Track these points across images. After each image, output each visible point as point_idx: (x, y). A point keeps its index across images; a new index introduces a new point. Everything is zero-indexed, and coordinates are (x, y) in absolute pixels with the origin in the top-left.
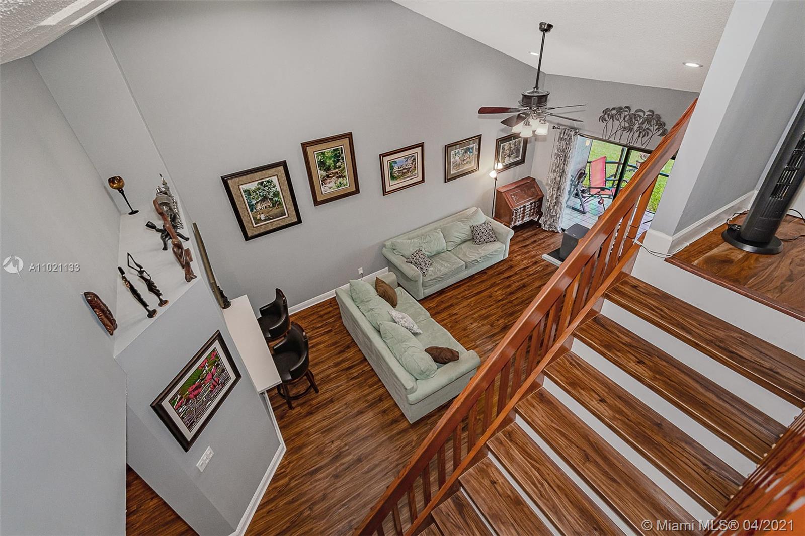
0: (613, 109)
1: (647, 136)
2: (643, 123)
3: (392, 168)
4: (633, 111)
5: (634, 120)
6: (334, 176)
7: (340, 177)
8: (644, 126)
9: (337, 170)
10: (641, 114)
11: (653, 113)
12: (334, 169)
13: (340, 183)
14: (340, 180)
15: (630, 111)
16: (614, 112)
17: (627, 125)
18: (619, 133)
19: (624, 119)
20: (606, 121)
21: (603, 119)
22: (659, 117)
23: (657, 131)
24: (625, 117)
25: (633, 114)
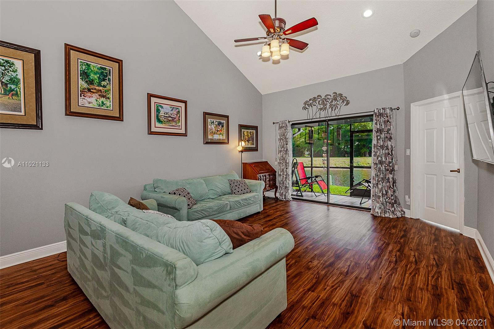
0: (310, 100)
1: (337, 108)
2: (332, 102)
3: (158, 111)
4: (323, 97)
5: (325, 102)
6: (96, 93)
7: (104, 96)
8: (333, 103)
9: (101, 88)
10: (329, 97)
11: (336, 94)
12: (98, 86)
13: (103, 102)
14: (103, 99)
15: (321, 97)
16: (311, 101)
17: (322, 106)
18: (318, 113)
19: (319, 103)
20: (307, 109)
21: (304, 108)
22: (341, 95)
23: (343, 103)
24: (319, 102)
25: (324, 98)
